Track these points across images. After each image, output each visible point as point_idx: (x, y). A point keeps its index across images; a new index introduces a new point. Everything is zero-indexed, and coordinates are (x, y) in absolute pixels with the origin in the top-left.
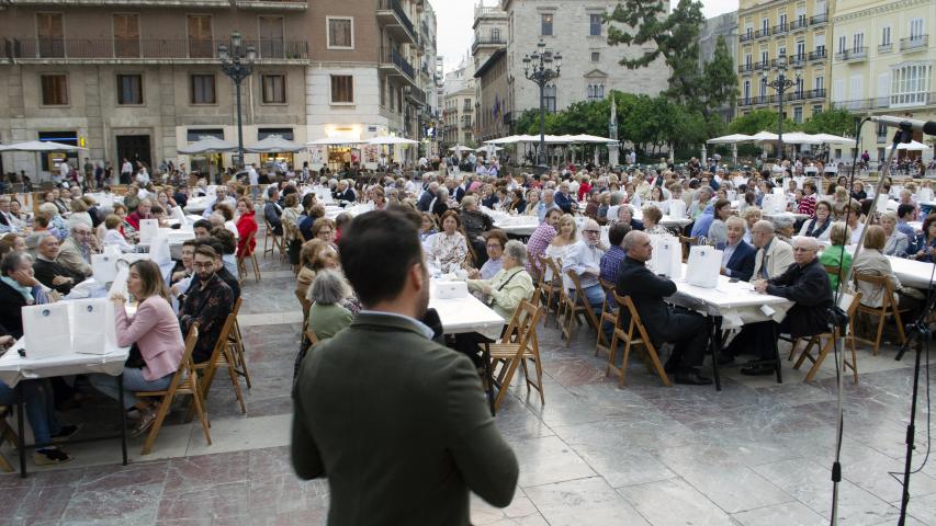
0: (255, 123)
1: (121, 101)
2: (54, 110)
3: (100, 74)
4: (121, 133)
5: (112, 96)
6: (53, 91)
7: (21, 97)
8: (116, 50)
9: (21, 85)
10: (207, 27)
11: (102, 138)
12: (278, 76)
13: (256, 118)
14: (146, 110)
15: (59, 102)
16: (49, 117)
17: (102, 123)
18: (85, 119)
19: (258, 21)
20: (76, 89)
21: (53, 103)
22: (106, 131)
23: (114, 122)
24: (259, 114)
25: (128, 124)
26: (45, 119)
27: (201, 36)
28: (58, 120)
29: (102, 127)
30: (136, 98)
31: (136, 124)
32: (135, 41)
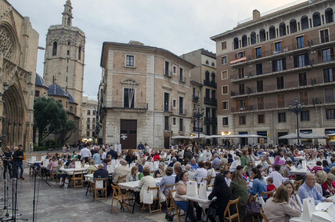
0: (324, 127)
1: (279, 121)
2: (261, 125)
3: (274, 114)
4: (279, 131)
5: (277, 120)
6: (261, 120)
7: (253, 121)
8: (278, 106)
9: (253, 118)
10: (306, 95)
11: (274, 133)
12: (332, 109)
13: (324, 125)
14: (287, 124)
15: (263, 123)
16: (260, 127)
17: (274, 128)
18: (269, 127)
19: (324, 90)
20: (267, 119)
21: (261, 123)
22: (275, 131)
23: (277, 128)
24: (325, 124)
25: (281, 129)
26: (258, 128)
27: (304, 98)
28: (262, 128)
29: (274, 130)
30: (284, 120)
31: (284, 129)
32: (283, 102)
